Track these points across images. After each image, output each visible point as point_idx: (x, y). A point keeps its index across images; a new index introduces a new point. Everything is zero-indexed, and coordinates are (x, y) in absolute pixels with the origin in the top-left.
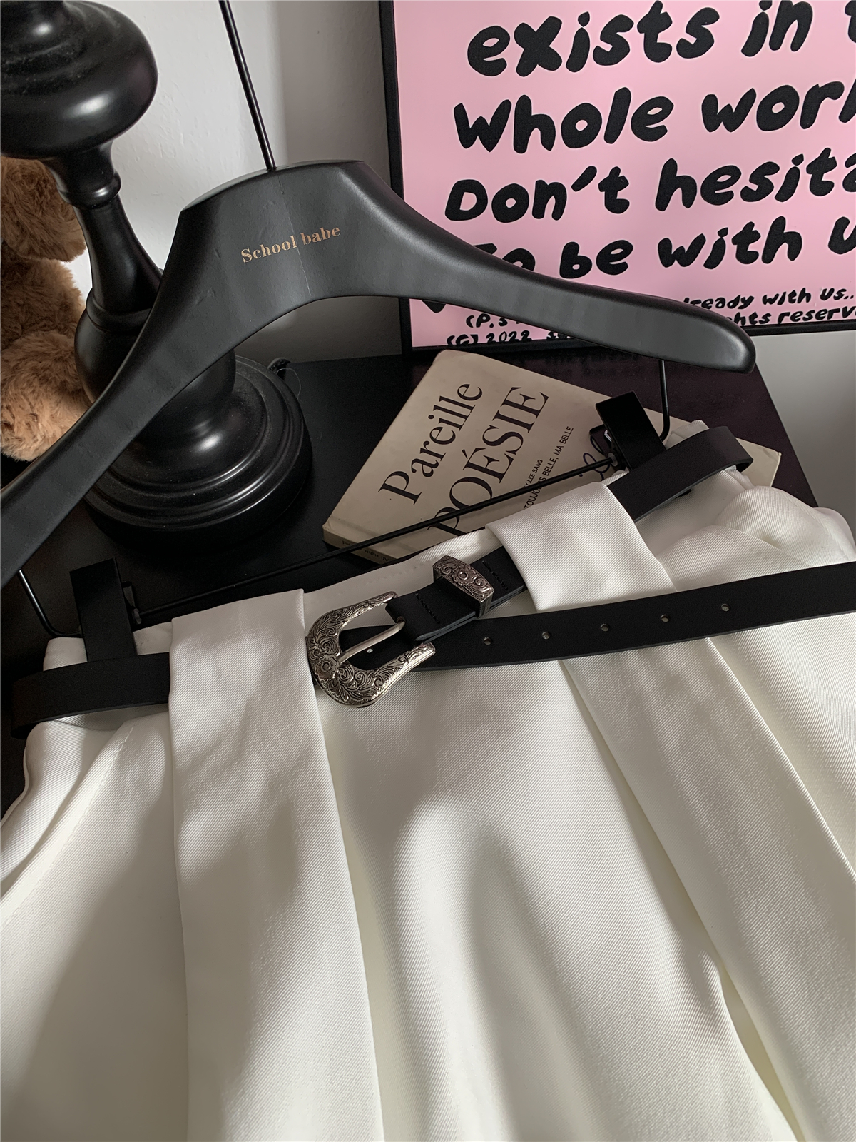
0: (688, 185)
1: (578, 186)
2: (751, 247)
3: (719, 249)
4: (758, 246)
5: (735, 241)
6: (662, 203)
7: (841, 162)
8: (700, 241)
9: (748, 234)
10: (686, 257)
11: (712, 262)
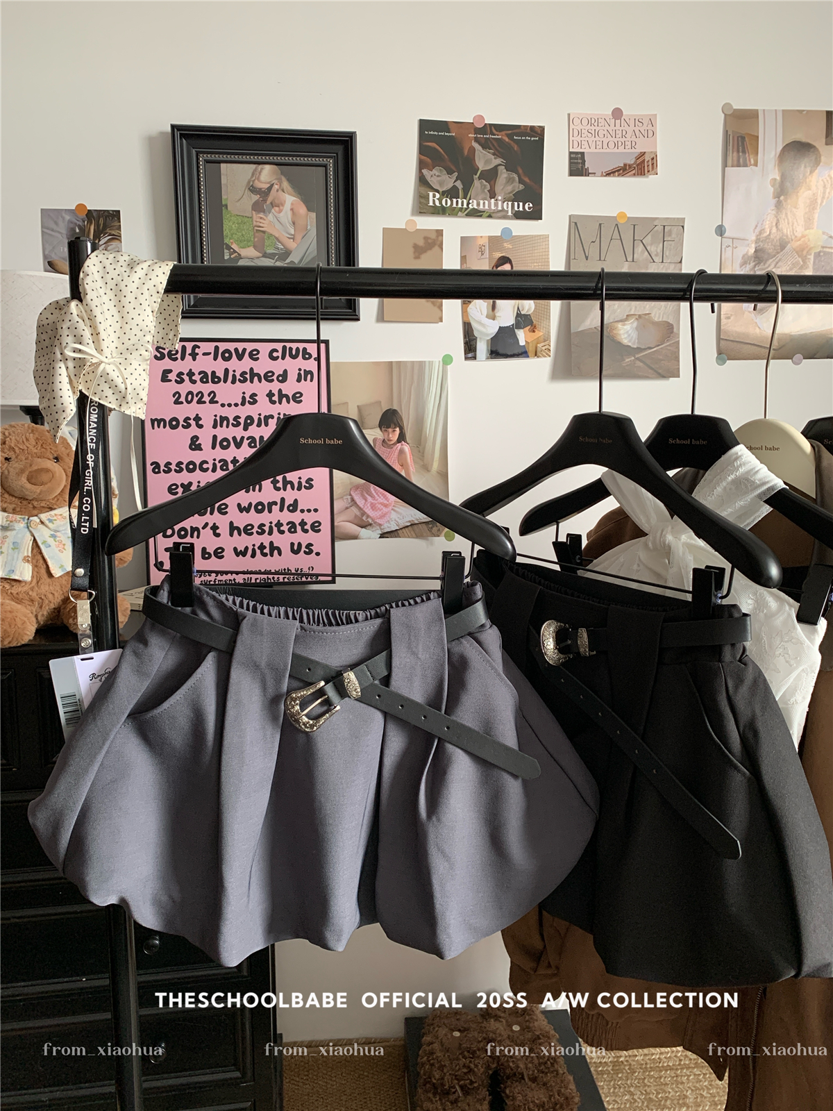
0: (238, 529)
1: (203, 528)
2: (265, 551)
3: (254, 550)
4: (267, 551)
5: (259, 548)
6: (231, 535)
7: (285, 524)
8: (247, 548)
9: (262, 547)
10: (244, 553)
11: (253, 556)
